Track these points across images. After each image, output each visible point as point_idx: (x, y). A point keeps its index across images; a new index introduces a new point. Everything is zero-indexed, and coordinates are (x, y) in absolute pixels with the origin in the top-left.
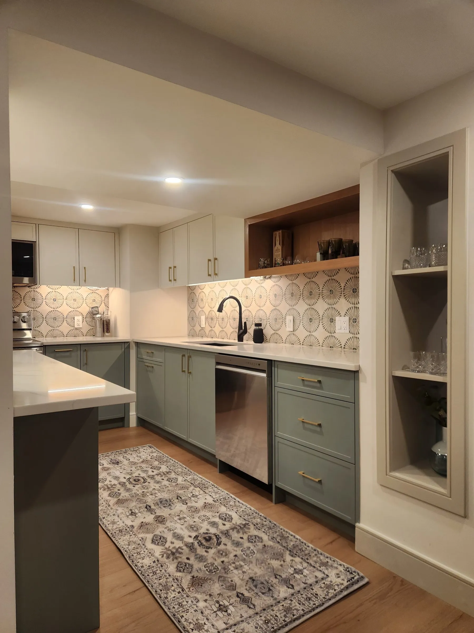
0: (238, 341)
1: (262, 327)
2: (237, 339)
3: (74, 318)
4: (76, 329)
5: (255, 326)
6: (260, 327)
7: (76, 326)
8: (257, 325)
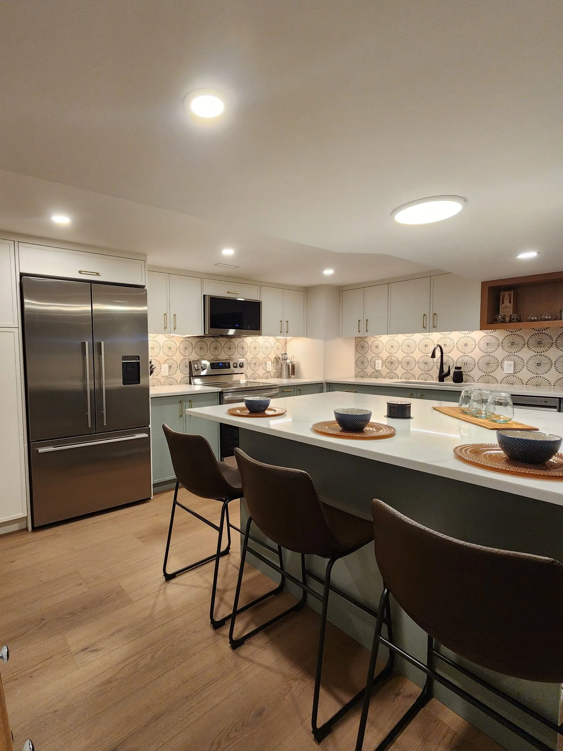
0: (439, 382)
1: (462, 370)
2: (438, 379)
3: (266, 363)
4: (268, 372)
5: (455, 369)
6: (460, 370)
7: (268, 370)
8: (456, 368)
